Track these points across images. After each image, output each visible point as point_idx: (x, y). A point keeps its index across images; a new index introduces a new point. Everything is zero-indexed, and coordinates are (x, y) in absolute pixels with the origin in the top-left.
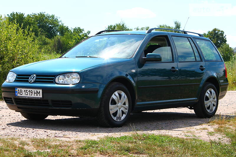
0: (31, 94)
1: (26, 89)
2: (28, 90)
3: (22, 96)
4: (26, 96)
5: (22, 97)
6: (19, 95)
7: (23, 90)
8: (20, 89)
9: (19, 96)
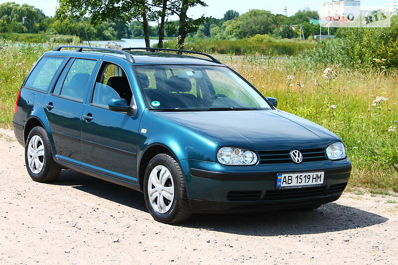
0: (307, 180)
1: (299, 175)
2: (304, 175)
3: (290, 187)
4: (299, 184)
5: (292, 187)
6: (284, 185)
7: (294, 176)
8: (287, 175)
9: (284, 187)
